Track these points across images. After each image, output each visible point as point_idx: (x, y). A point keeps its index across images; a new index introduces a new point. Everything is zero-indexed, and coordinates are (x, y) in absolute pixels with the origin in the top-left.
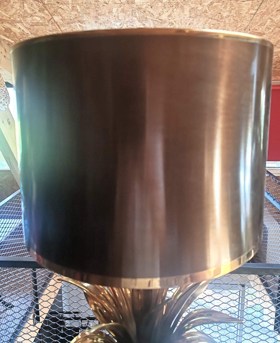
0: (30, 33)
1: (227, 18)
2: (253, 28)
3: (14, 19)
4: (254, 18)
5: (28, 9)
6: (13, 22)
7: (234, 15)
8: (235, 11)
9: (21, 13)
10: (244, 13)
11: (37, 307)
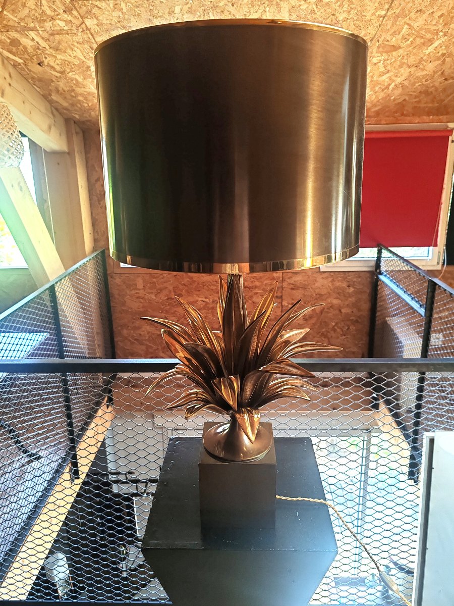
0: (48, 47)
1: (345, 22)
2: (383, 38)
3: (26, 25)
4: (383, 23)
5: (48, 8)
6: (24, 30)
7: (355, 18)
8: (356, 11)
9: (37, 14)
10: (368, 15)
11: (75, 457)
